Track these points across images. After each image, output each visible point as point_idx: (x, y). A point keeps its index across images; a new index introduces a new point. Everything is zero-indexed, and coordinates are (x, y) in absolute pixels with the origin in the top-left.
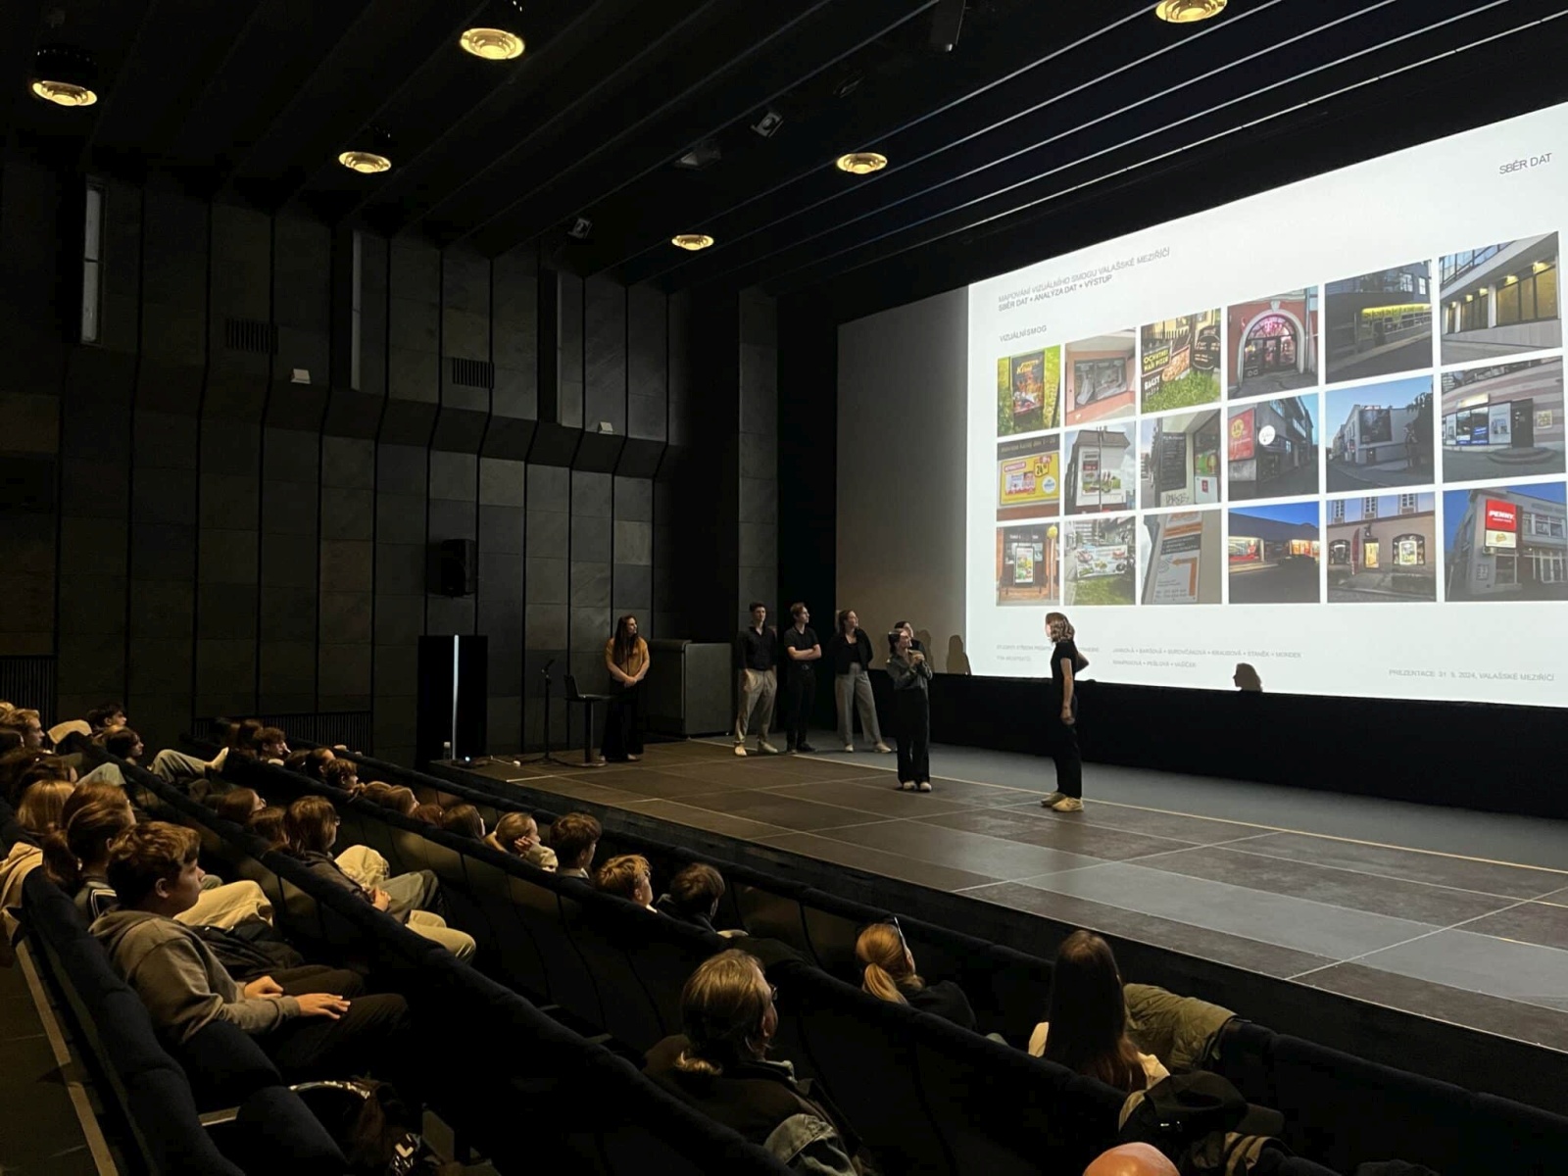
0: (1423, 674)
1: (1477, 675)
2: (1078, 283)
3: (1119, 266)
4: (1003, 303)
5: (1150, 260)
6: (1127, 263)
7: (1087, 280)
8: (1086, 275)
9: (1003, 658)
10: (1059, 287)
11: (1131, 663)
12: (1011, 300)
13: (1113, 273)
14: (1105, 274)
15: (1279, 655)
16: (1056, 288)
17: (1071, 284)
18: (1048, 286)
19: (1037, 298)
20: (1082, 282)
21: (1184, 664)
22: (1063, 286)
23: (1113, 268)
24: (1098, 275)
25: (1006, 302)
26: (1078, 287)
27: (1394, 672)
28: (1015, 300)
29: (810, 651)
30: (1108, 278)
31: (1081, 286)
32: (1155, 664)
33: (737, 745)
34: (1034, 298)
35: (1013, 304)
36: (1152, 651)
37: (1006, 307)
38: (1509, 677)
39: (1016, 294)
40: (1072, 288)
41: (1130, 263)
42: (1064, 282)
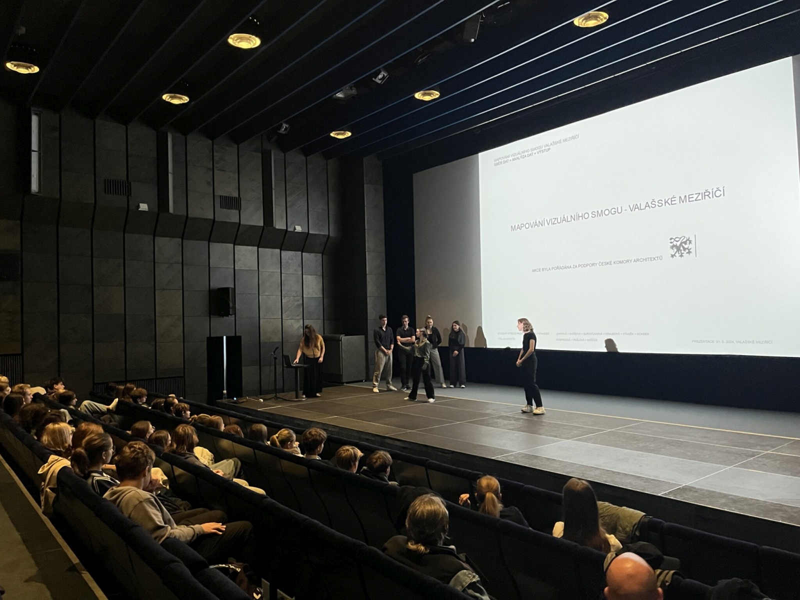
0: (708, 341)
1: (735, 341)
2: (534, 152)
3: (555, 143)
4: (496, 162)
5: (569, 140)
6: (558, 142)
7: (538, 150)
8: (538, 148)
9: (501, 339)
10: (524, 154)
11: (565, 340)
12: (500, 160)
13: (551, 147)
14: (547, 148)
15: (638, 334)
16: (523, 154)
17: (530, 152)
18: (519, 153)
19: (513, 159)
20: (536, 151)
21: (592, 340)
22: (526, 154)
23: (551, 144)
24: (544, 148)
25: (497, 162)
26: (533, 154)
27: (695, 341)
28: (502, 161)
29: (410, 338)
30: (549, 149)
31: (535, 153)
32: (578, 340)
33: (374, 387)
34: (512, 160)
35: (501, 163)
36: (575, 334)
37: (498, 164)
38: (751, 342)
39: (503, 158)
40: (531, 155)
41: (560, 142)
42: (527, 151)
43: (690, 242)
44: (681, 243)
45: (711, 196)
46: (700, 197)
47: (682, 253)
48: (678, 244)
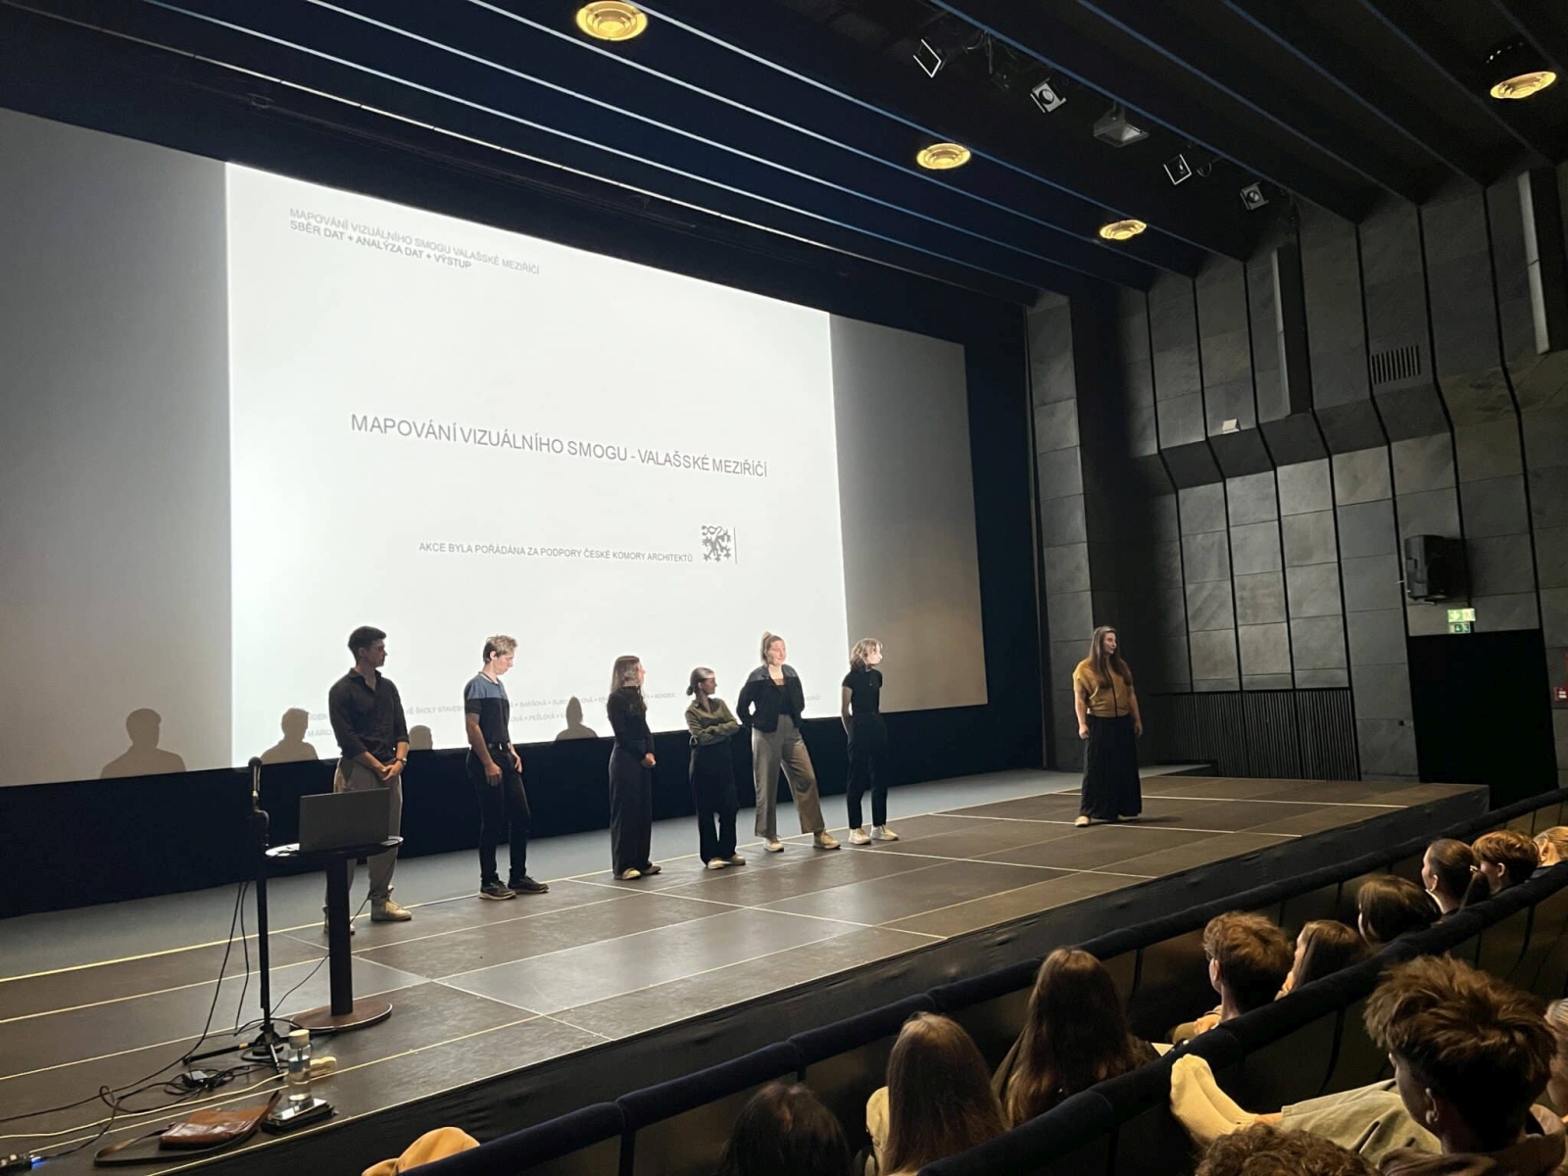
2: (427, 251)
3: (480, 257)
5: (516, 268)
6: (490, 259)
7: (438, 254)
8: (436, 246)
12: (312, 221)
13: (472, 260)
16: (390, 241)
17: (413, 247)
19: (360, 240)
20: (430, 252)
23: (473, 255)
24: (452, 255)
25: (303, 220)
28: (322, 226)
30: (467, 264)
32: (539, 718)
34: (355, 238)
35: (316, 229)
36: (533, 703)
37: (303, 227)
39: (322, 218)
41: (495, 260)
42: (404, 240)
43: (729, 540)
44: (718, 537)
45: (751, 470)
46: (738, 470)
47: (719, 555)
48: (714, 537)
